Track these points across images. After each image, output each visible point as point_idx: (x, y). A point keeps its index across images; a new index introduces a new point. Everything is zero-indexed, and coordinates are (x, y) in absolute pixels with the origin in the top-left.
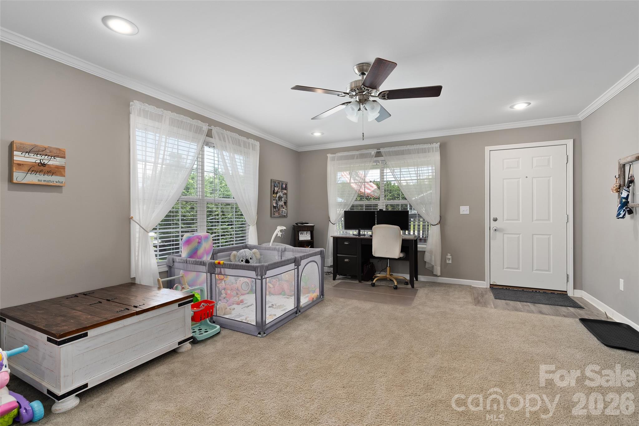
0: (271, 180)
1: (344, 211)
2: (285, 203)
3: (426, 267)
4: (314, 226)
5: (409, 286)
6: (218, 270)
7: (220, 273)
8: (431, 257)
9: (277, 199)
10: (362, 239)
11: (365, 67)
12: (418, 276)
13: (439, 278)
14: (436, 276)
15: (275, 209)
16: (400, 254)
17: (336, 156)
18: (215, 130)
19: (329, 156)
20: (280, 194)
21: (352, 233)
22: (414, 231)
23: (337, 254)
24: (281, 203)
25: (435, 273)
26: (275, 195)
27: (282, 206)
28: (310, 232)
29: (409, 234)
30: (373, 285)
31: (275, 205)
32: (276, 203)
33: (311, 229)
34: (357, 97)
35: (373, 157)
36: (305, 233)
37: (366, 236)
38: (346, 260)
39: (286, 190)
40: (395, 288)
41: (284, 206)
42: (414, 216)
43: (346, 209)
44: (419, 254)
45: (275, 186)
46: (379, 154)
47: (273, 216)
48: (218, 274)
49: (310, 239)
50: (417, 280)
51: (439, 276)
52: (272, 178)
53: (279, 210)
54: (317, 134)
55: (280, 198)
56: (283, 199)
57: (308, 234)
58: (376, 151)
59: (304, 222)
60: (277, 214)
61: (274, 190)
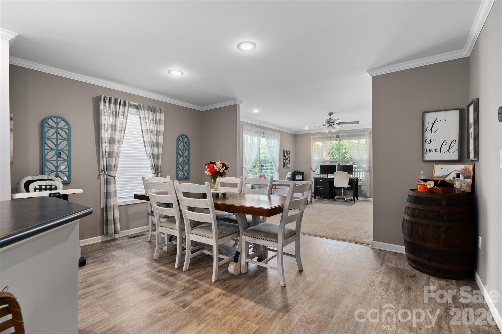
0: (284, 150)
1: (320, 165)
2: (289, 161)
3: (362, 193)
4: (304, 173)
5: (353, 201)
6: (274, 187)
7: (275, 188)
8: (365, 188)
9: (286, 159)
10: (329, 178)
11: (331, 114)
12: (358, 198)
13: (369, 198)
14: (367, 197)
15: (285, 164)
16: (348, 186)
17: (315, 137)
18: (266, 131)
19: (312, 137)
20: (287, 157)
21: (324, 176)
22: (355, 175)
23: (316, 186)
24: (288, 161)
25: (367, 196)
26: (285, 157)
27: (288, 162)
28: (301, 176)
29: (352, 176)
30: (335, 200)
31: (285, 162)
32: (286, 162)
33: (302, 174)
34: (328, 124)
35: (334, 138)
36: (299, 176)
37: (331, 177)
38: (321, 189)
39: (289, 154)
40: (345, 202)
41: (289, 163)
42: (356, 168)
43: (321, 164)
44: (359, 186)
45: (285, 153)
46: (338, 136)
47: (284, 167)
48: (274, 188)
49: (302, 179)
50: (357, 199)
51: (369, 197)
52: (284, 149)
53: (287, 164)
54: (307, 128)
55: (287, 159)
56: (288, 159)
57: (301, 177)
58: (336, 135)
59: (298, 171)
60: (286, 167)
61: (285, 155)
